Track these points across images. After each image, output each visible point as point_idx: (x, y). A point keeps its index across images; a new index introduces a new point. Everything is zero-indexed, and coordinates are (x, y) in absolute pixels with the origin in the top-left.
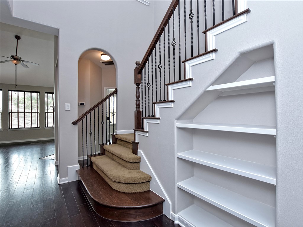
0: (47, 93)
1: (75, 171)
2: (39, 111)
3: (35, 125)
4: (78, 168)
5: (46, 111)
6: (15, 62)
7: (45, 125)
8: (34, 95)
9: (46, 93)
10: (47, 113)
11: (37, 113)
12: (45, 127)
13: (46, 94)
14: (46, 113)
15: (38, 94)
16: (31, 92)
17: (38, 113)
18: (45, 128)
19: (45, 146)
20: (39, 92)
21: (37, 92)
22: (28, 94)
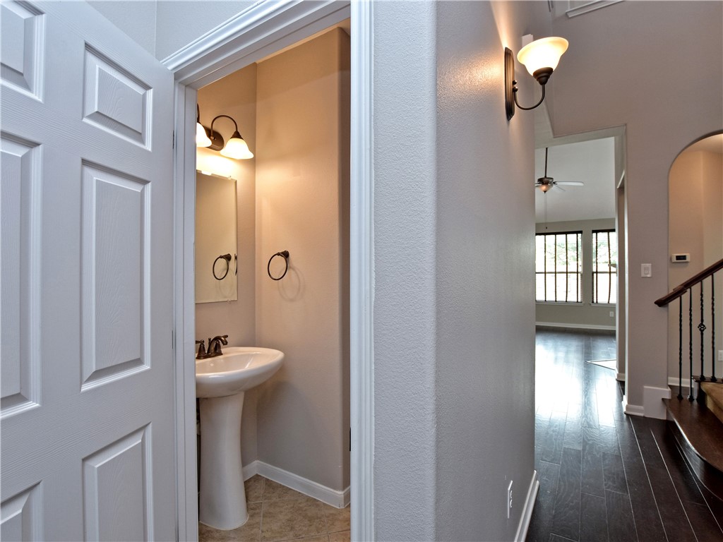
0: (597, 232)
1: (661, 400)
2: (580, 269)
3: (572, 298)
4: (668, 396)
5: (594, 270)
6: (544, 187)
7: (593, 299)
8: (572, 237)
9: (594, 231)
10: (597, 272)
11: (577, 273)
12: (593, 302)
13: (594, 235)
14: (595, 275)
15: (580, 235)
16: (566, 233)
17: (579, 275)
18: (593, 305)
19: (593, 341)
20: (581, 232)
21: (577, 233)
22: (561, 238)
